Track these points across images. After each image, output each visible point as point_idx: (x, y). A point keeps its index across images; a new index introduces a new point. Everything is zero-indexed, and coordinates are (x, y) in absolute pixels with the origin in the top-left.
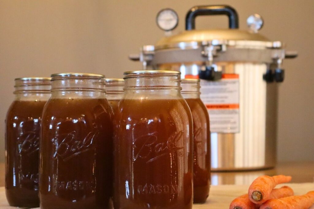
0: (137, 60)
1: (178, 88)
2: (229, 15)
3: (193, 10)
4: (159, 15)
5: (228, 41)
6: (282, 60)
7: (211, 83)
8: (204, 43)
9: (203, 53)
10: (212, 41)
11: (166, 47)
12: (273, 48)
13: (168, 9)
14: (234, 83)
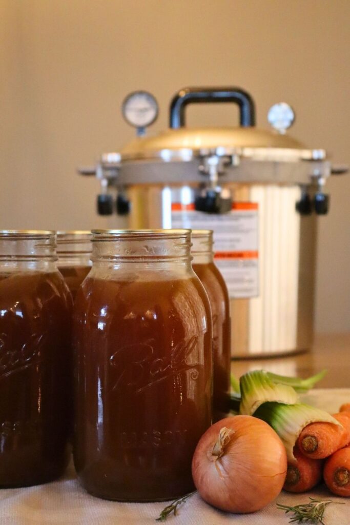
0: (92, 174)
1: (187, 258)
2: (240, 104)
3: (183, 94)
4: (126, 101)
5: (243, 148)
6: (328, 180)
7: (214, 217)
8: (204, 152)
9: (201, 168)
10: (215, 149)
11: (140, 157)
12: (312, 160)
13: (141, 93)
14: (250, 216)
